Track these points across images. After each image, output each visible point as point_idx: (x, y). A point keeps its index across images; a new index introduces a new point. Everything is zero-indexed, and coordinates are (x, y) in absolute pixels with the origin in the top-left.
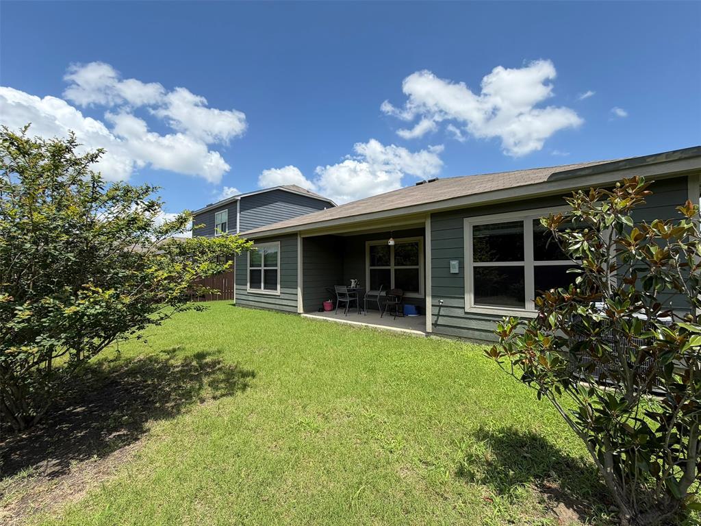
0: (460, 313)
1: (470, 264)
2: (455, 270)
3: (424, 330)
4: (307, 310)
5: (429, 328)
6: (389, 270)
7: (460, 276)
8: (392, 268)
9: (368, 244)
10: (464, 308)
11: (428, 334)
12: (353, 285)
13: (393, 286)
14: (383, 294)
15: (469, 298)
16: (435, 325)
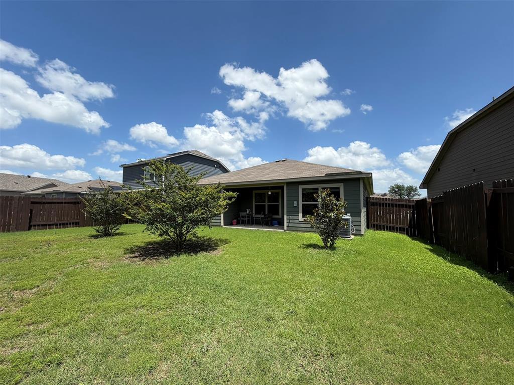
0: (297, 221)
1: (301, 203)
2: (295, 205)
3: (284, 230)
4: (225, 225)
5: (285, 228)
6: (265, 205)
7: (297, 207)
8: (266, 204)
9: (254, 192)
10: (298, 219)
11: (285, 231)
12: (248, 212)
13: (266, 213)
14: (263, 216)
15: (301, 215)
16: (288, 227)
